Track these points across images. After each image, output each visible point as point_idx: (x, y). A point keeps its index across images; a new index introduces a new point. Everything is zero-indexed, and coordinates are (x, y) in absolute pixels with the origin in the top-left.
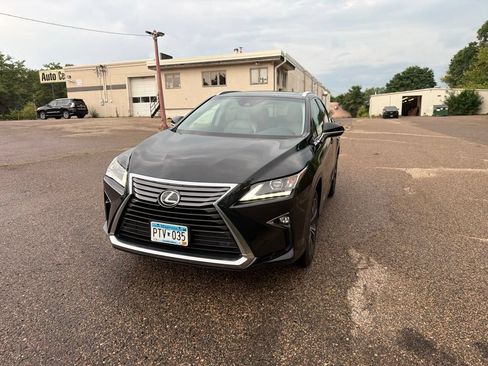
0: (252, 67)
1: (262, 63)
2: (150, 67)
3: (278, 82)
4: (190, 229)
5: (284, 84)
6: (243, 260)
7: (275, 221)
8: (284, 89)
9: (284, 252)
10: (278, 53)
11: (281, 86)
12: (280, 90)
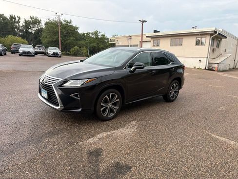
0: (198, 36)
1: (203, 34)
2: (147, 37)
3: (212, 45)
4: (48, 93)
5: (218, 46)
6: (59, 107)
7: (74, 95)
8: (217, 49)
9: (78, 108)
10: (213, 29)
11: (215, 47)
12: (213, 49)
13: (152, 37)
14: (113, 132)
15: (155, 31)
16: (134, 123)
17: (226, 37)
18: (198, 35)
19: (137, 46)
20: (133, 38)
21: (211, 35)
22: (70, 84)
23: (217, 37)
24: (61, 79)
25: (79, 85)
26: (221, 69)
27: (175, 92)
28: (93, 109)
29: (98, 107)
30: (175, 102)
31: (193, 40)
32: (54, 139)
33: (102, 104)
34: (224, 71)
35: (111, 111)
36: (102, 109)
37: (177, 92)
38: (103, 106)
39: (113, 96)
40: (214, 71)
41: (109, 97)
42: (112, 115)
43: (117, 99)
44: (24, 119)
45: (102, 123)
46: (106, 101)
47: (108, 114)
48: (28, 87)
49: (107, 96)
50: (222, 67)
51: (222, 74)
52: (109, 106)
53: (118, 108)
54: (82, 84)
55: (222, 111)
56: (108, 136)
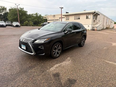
1: (89, 14)
3: (94, 19)
4: (26, 47)
5: (96, 19)
6: (33, 53)
7: (40, 47)
8: (96, 20)
9: (43, 53)
10: (94, 11)
11: (95, 19)
12: (94, 20)
13: (66, 16)
14: (61, 64)
15: (67, 13)
16: (69, 58)
17: (99, 15)
18: (87, 14)
19: (58, 20)
20: (56, 16)
21: (93, 14)
22: (38, 41)
23: (96, 15)
24: (33, 39)
25: (43, 42)
26: (98, 30)
27: (83, 42)
28: (50, 53)
29: (52, 52)
30: (84, 46)
31: (85, 16)
32: (33, 70)
33: (54, 50)
34: (99, 30)
35: (58, 53)
36: (54, 53)
37: (84, 42)
38: (54, 51)
39: (58, 46)
40: (95, 30)
41: (57, 47)
42: (58, 55)
43: (60, 47)
44: (14, 61)
45: (54, 60)
46: (55, 49)
47: (56, 55)
48: (9, 44)
49: (56, 46)
50: (98, 29)
51: (99, 32)
52: (57, 51)
53: (60, 52)
54: (45, 41)
55: (106, 49)
56: (59, 66)
